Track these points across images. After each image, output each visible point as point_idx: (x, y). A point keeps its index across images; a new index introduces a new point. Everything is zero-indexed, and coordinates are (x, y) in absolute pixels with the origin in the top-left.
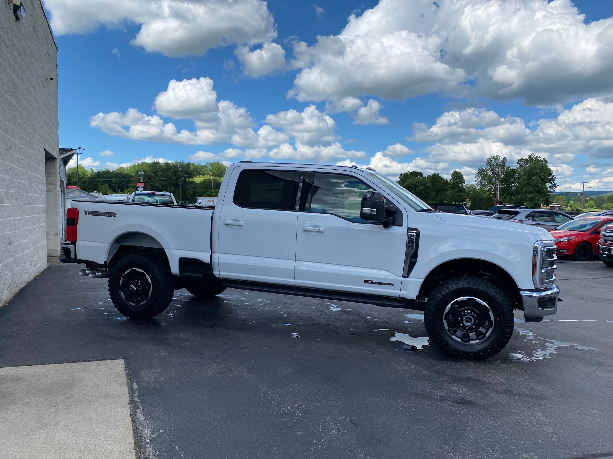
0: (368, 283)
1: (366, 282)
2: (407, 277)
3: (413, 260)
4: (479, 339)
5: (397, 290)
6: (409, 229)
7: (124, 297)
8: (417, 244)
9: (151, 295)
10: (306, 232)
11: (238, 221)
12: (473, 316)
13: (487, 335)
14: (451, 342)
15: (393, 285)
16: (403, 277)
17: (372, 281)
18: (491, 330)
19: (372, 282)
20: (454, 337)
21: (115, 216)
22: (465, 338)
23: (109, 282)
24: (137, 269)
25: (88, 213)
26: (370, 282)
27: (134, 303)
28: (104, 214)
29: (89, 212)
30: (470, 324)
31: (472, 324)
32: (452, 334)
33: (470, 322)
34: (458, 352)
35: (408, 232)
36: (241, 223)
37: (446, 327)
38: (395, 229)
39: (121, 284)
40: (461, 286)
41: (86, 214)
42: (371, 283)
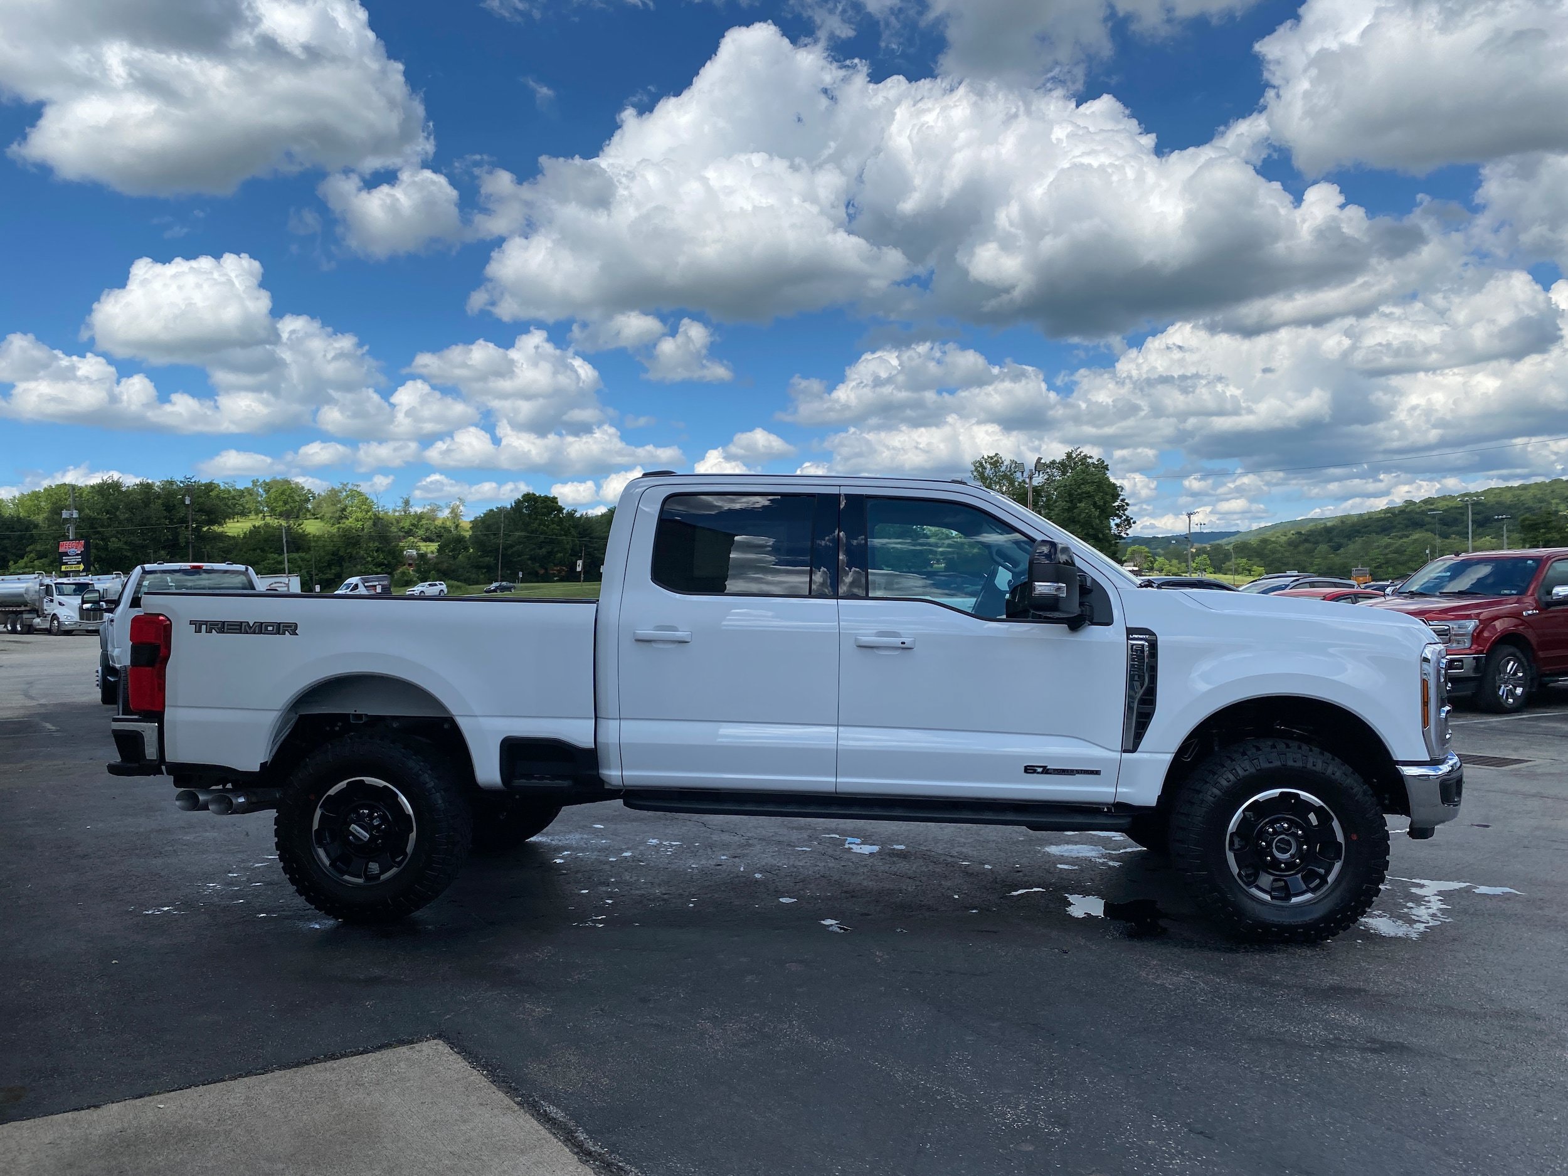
0: (1035, 772)
1: (1029, 770)
2: (1134, 750)
3: (1146, 708)
4: (1313, 890)
5: (1110, 785)
6: (1130, 631)
7: (327, 862)
8: (1153, 669)
9: (414, 852)
10: (864, 649)
11: (674, 629)
12: (1295, 835)
13: (1331, 879)
14: (1250, 905)
15: (1097, 773)
16: (1125, 751)
17: (1044, 767)
18: (1338, 866)
19: (1046, 771)
20: (1254, 891)
21: (294, 633)
22: (1281, 890)
23: (277, 821)
24: (369, 780)
25: (204, 627)
26: (1040, 770)
27: (359, 876)
28: (260, 628)
29: (206, 623)
30: (1287, 855)
31: (1292, 856)
32: (1249, 884)
33: (1288, 851)
34: (1267, 926)
35: (1128, 639)
36: (680, 634)
37: (1235, 870)
38: (1094, 633)
39: (315, 826)
40: (1263, 764)
41: (198, 631)
42: (1042, 773)
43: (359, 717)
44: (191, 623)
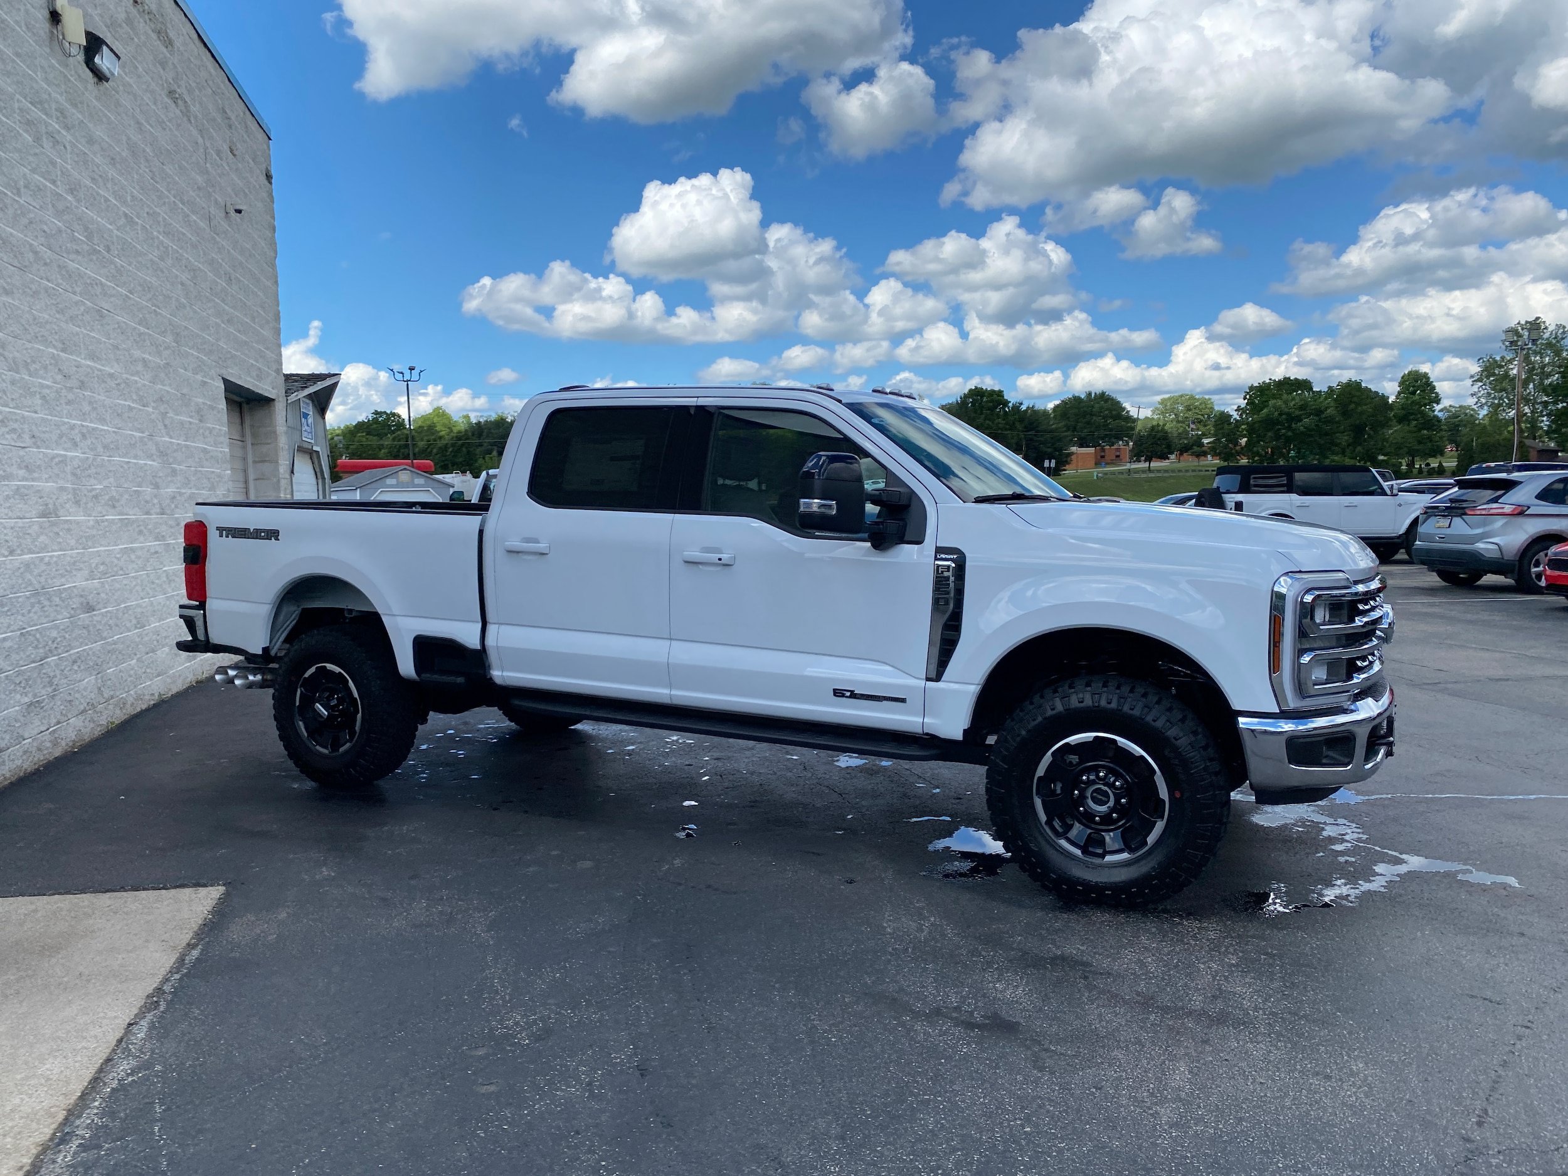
0: (843, 696)
1: (838, 693)
2: (938, 678)
3: (950, 634)
4: (1131, 850)
5: (916, 715)
6: (939, 550)
7: (306, 734)
8: (960, 592)
9: (361, 730)
10: (691, 566)
11: (536, 541)
12: (1112, 786)
13: (1150, 840)
14: (1054, 856)
15: (903, 700)
16: (928, 679)
17: (852, 692)
18: (1160, 825)
19: (853, 695)
20: (1063, 843)
21: (277, 539)
22: (1092, 845)
23: (274, 698)
24: (330, 666)
25: (224, 532)
26: (848, 694)
27: (326, 747)
28: (257, 534)
29: (225, 529)
30: (1103, 809)
31: (1110, 809)
32: (1058, 835)
33: (1105, 803)
34: (1075, 883)
35: (936, 559)
36: (542, 546)
37: (1043, 817)
38: (907, 552)
39: (297, 704)
40: (1074, 702)
41: (221, 536)
42: (850, 697)
43: (351, 611)
44: (218, 528)
